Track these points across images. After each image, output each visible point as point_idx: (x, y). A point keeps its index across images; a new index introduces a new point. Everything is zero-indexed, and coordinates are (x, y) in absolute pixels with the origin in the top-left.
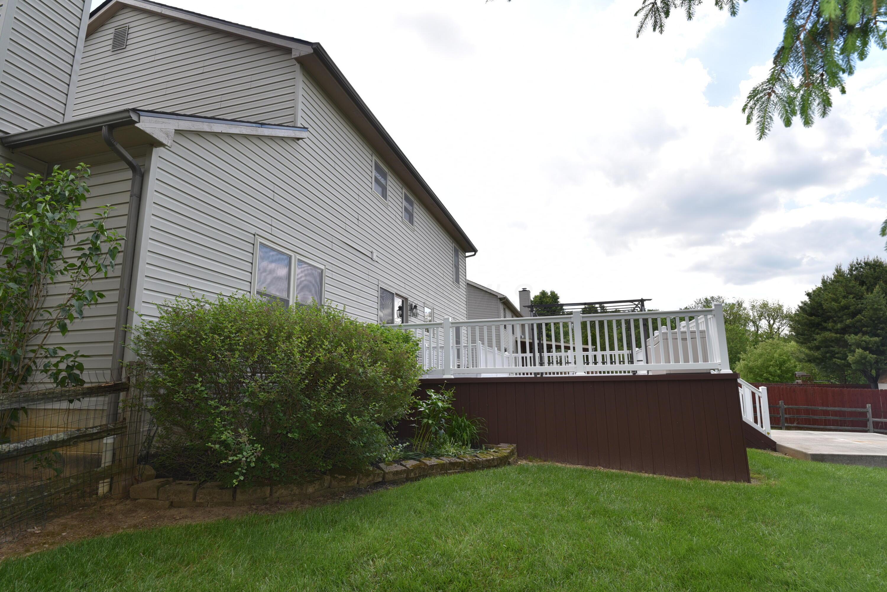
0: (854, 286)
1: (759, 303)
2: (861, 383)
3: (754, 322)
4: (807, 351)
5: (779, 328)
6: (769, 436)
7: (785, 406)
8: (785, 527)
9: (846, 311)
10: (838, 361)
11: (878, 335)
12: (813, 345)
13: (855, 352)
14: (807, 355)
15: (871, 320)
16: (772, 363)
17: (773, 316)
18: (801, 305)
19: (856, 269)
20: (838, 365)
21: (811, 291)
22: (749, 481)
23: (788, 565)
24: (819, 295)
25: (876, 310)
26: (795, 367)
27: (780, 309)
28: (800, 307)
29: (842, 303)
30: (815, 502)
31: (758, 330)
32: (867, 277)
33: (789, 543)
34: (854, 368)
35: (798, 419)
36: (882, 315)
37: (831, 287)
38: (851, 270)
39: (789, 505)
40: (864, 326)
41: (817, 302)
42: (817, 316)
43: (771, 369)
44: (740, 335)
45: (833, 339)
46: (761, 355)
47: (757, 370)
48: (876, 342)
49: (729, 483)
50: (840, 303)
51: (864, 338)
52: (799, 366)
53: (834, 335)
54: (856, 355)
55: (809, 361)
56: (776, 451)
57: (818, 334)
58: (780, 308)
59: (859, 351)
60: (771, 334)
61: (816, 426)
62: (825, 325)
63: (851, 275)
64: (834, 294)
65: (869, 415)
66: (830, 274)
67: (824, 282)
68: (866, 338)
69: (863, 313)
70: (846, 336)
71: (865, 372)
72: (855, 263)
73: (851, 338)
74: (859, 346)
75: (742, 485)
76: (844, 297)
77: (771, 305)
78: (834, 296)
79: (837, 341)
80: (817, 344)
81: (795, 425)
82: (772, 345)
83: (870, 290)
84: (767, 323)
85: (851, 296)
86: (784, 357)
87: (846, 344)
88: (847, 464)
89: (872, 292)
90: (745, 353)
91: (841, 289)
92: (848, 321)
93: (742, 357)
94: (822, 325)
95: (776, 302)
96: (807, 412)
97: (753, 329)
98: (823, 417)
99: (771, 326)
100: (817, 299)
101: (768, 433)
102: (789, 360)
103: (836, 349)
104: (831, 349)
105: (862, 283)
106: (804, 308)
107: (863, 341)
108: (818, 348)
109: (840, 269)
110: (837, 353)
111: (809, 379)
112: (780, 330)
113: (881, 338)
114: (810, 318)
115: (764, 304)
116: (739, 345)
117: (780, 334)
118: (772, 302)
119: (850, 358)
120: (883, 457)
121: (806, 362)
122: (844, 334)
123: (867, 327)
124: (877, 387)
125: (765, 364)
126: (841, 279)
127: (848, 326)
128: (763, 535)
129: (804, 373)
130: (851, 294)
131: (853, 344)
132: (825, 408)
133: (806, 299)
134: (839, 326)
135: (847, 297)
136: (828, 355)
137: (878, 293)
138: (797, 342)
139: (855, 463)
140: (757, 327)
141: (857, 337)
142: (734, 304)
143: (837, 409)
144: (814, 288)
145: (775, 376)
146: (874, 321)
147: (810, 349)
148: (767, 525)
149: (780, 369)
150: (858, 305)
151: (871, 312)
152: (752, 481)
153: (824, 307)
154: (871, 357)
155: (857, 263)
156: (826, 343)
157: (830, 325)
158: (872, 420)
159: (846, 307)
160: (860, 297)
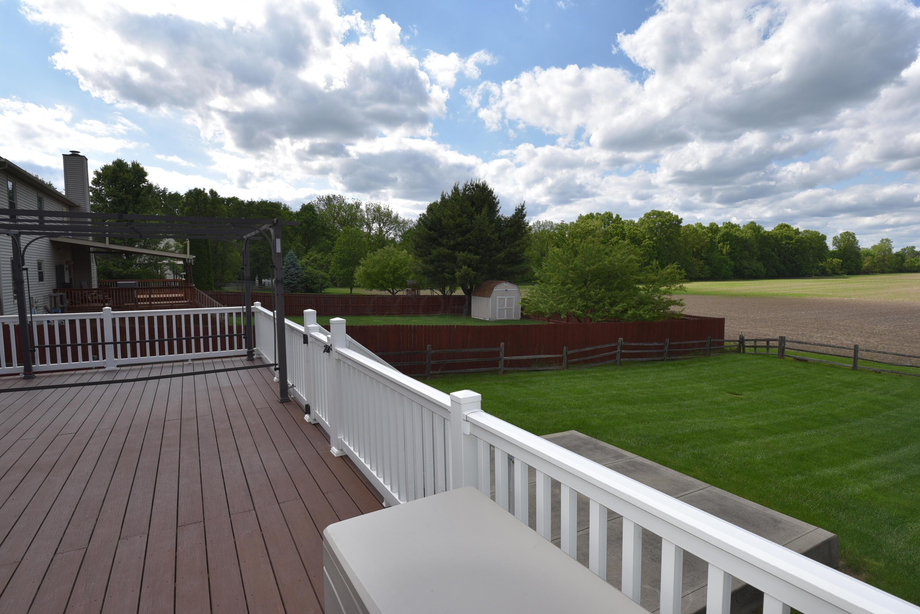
0: (467, 206)
1: (373, 207)
3: (368, 225)
4: (423, 264)
7: (433, 351)
9: (459, 229)
10: (447, 275)
11: (477, 253)
12: (429, 259)
13: (461, 268)
15: (476, 239)
16: (387, 270)
17: (383, 220)
19: (470, 189)
21: (430, 205)
25: (481, 230)
29: (457, 221)
31: (370, 231)
32: (477, 199)
36: (484, 236)
37: (449, 203)
38: (465, 190)
40: (471, 244)
41: (437, 218)
42: (435, 231)
43: (386, 276)
44: (359, 238)
45: (446, 254)
46: (378, 262)
47: (375, 277)
48: (476, 260)
50: (455, 221)
51: (469, 256)
52: (411, 275)
53: (447, 251)
54: (462, 272)
55: (424, 274)
57: (434, 248)
59: (465, 267)
60: (380, 237)
61: (458, 371)
62: (440, 240)
63: (466, 194)
64: (452, 212)
66: (448, 191)
67: (443, 198)
68: (471, 256)
69: (471, 233)
70: (457, 253)
71: (464, 286)
72: (469, 184)
73: (461, 255)
74: (465, 263)
76: (460, 216)
77: (383, 209)
78: (452, 214)
79: (449, 257)
80: (432, 259)
81: (439, 371)
82: (388, 252)
83: (478, 211)
84: (378, 226)
85: (465, 215)
86: (398, 265)
87: (454, 259)
89: (480, 215)
90: (365, 259)
91: (457, 207)
92: (459, 238)
93: (361, 262)
94: (438, 240)
95: (388, 207)
97: (367, 231)
98: (464, 361)
99: (381, 229)
100: (437, 214)
102: (401, 268)
103: (447, 264)
104: (443, 264)
105: (473, 204)
107: (468, 258)
108: (432, 262)
109: (457, 188)
113: (481, 256)
114: (428, 231)
115: (377, 208)
116: (357, 249)
119: (457, 274)
122: (455, 251)
125: (381, 271)
126: (457, 197)
127: (459, 244)
129: (415, 282)
130: (464, 213)
131: (461, 260)
133: (425, 212)
134: (452, 242)
136: (440, 269)
137: (485, 215)
140: (370, 228)
141: (464, 255)
142: (353, 205)
144: (434, 203)
145: (388, 283)
146: (478, 241)
147: (426, 262)
149: (393, 275)
150: (468, 224)
151: (477, 232)
153: (443, 223)
154: (472, 273)
155: (471, 184)
156: (440, 258)
157: (444, 241)
158: (503, 358)
159: (459, 226)
160: (471, 217)
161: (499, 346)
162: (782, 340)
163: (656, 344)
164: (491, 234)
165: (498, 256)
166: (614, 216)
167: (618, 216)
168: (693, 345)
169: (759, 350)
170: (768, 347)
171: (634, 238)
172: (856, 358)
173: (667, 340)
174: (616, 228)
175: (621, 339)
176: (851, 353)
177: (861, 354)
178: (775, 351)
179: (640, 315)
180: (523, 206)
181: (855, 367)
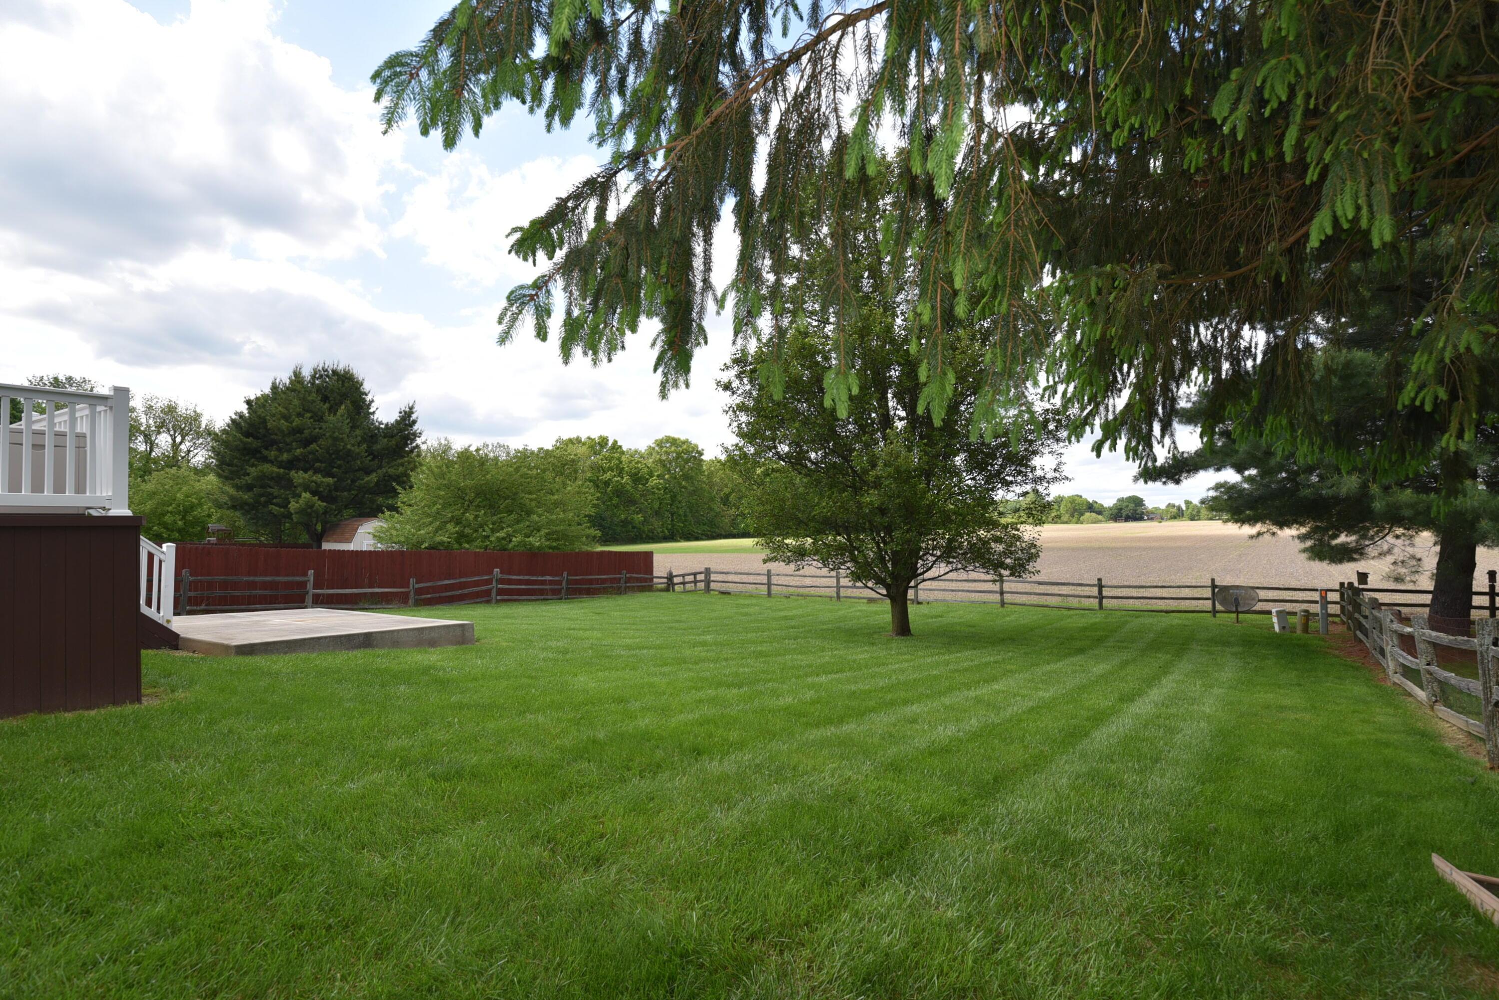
0: (314, 401)
1: (159, 405)
2: (300, 542)
3: (147, 438)
4: (232, 491)
5: (189, 451)
6: (169, 626)
7: (191, 578)
8: (207, 756)
9: (298, 435)
10: (275, 509)
11: (332, 475)
12: (244, 482)
13: (300, 496)
14: (232, 498)
15: (328, 452)
16: (170, 508)
17: (182, 430)
18: (234, 417)
19: (321, 376)
20: (275, 516)
21: (252, 398)
22: (139, 700)
23: (216, 808)
24: (264, 406)
25: (336, 439)
26: (209, 516)
27: (195, 420)
28: (233, 421)
29: (294, 424)
30: (249, 712)
31: (151, 450)
32: (332, 391)
33: (216, 777)
34: (295, 520)
35: (208, 598)
36: (342, 447)
37: (283, 396)
38: (313, 377)
39: (211, 723)
40: (318, 460)
41: (259, 417)
42: (256, 438)
43: (168, 519)
45: (274, 475)
46: (154, 493)
48: (328, 485)
49: (103, 711)
50: (291, 422)
51: (314, 478)
52: (216, 514)
53: (275, 469)
54: (301, 501)
55: (234, 507)
56: (177, 649)
57: (253, 465)
58: (196, 418)
59: (306, 495)
60: (174, 460)
61: (235, 607)
62: (265, 452)
63: (313, 384)
64: (286, 408)
65: (310, 586)
66: (284, 377)
67: (274, 387)
68: (318, 478)
69: (319, 442)
70: (292, 473)
71: (308, 527)
72: (320, 368)
73: (299, 477)
74: (306, 488)
75: (129, 709)
76: (299, 415)
77: (181, 410)
78: (285, 412)
79: (278, 480)
80: (249, 482)
81: (203, 607)
82: (175, 478)
83: (333, 410)
84: (169, 439)
85: (308, 415)
86: (194, 500)
87: (289, 485)
88: (285, 653)
89: (335, 414)
91: (296, 402)
92: (298, 450)
94: (260, 452)
95: (191, 407)
96: (225, 585)
97: (142, 447)
98: (247, 593)
99: (175, 446)
100: (260, 411)
101: (168, 621)
102: (200, 504)
103: (275, 491)
104: (269, 490)
105: (325, 399)
106: (236, 423)
107: (312, 481)
108: (249, 488)
109: (300, 373)
110: (276, 497)
111: (227, 536)
112: (191, 454)
113: (336, 479)
114: (245, 440)
115: (169, 407)
117: (189, 461)
118: (184, 406)
119: (293, 506)
120: (330, 637)
121: (228, 509)
122: (290, 469)
123: (321, 462)
124: (320, 546)
125: (159, 511)
126: (298, 386)
127: (297, 459)
128: (174, 776)
129: (222, 526)
130: (308, 411)
131: (300, 485)
132: (251, 578)
133: (244, 409)
134: (285, 456)
135: (302, 416)
136: (263, 499)
137: (342, 416)
138: (219, 476)
139: (294, 651)
140: (152, 445)
141: (306, 476)
143: (268, 579)
144: (259, 395)
145: (173, 531)
146: (331, 455)
147: (238, 488)
148: (177, 761)
149: (183, 518)
150: (314, 429)
151: (330, 441)
152: (144, 699)
153: (269, 425)
154: (320, 505)
155: (323, 369)
156: (263, 481)
157: (273, 454)
158: (312, 591)
159: (299, 430)
160: (318, 418)
161: (306, 574)
162: (708, 572)
163: (548, 578)
164: (353, 445)
165: (367, 479)
166: (610, 443)
167: (615, 442)
168: (604, 581)
169: (688, 586)
170: (695, 582)
171: (636, 474)
172: (769, 584)
173: (565, 574)
174: (610, 459)
175: (497, 570)
176: (764, 579)
177: (774, 580)
178: (701, 585)
179: (530, 544)
180: (411, 408)
181: (769, 594)
